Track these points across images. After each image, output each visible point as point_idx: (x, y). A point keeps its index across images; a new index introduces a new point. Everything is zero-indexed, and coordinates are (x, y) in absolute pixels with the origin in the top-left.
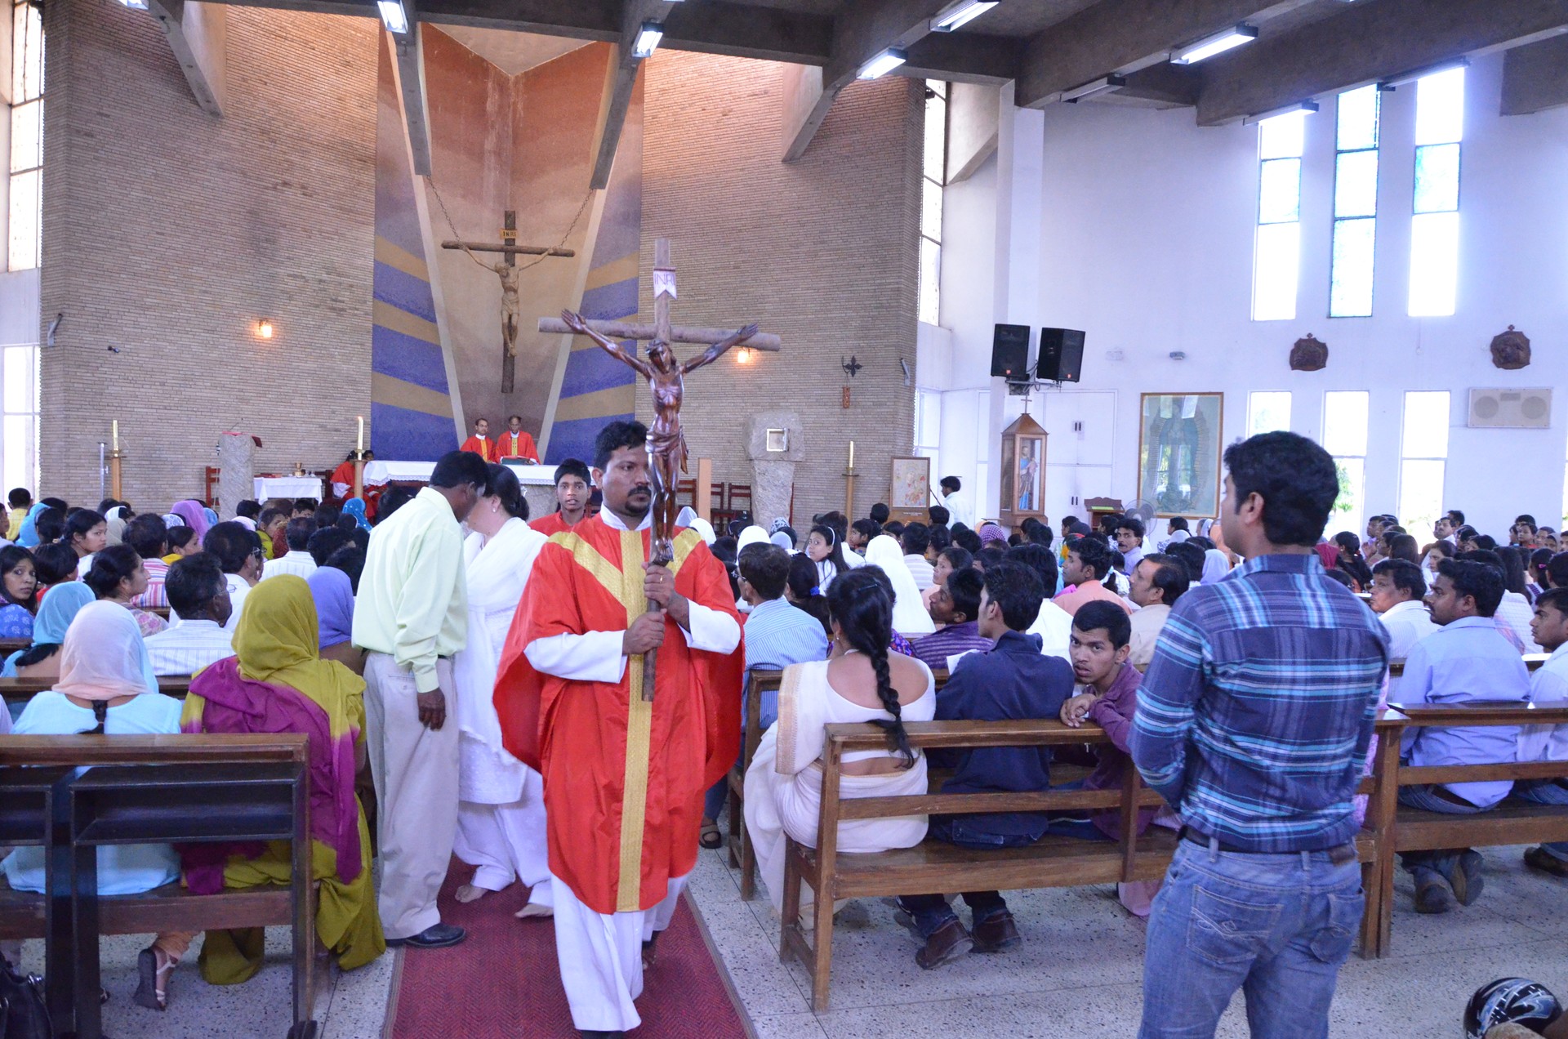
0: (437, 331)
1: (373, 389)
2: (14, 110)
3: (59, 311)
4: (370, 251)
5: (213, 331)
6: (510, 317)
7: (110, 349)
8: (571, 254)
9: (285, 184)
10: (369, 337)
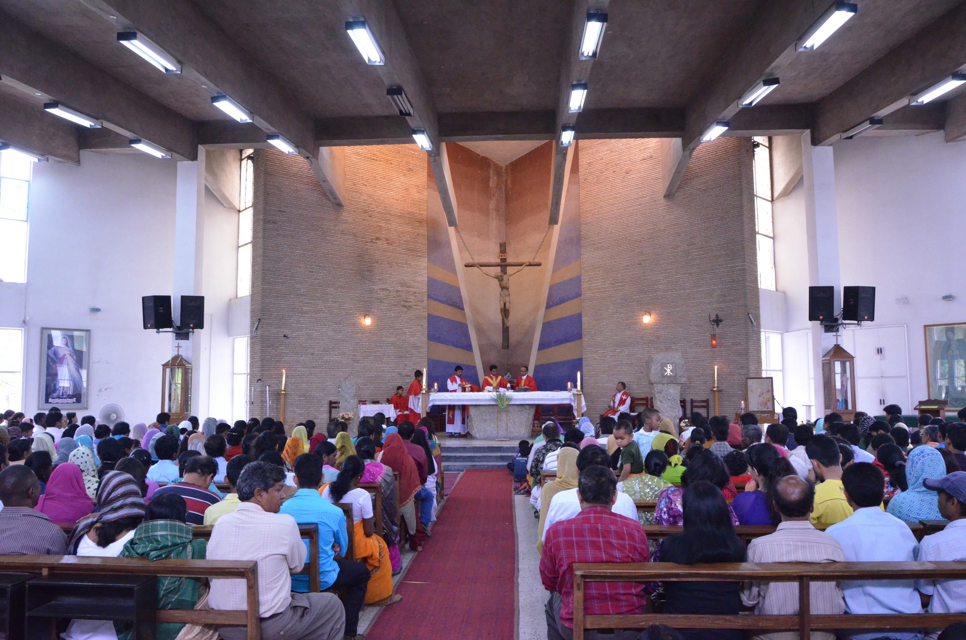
0: (464, 315)
1: (429, 351)
2: (241, 214)
3: (259, 317)
4: (425, 271)
5: (339, 323)
6: (505, 304)
7: (285, 336)
8: (539, 265)
9: (377, 239)
10: (426, 321)
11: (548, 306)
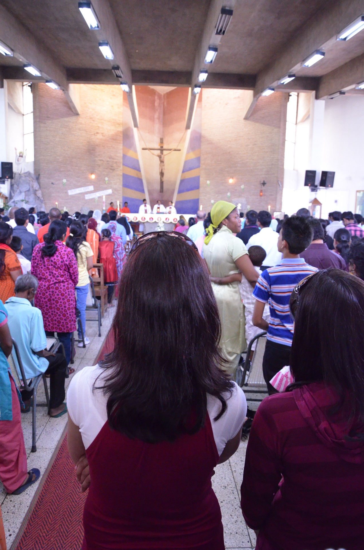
0: (141, 174)
1: (123, 192)
2: (24, 116)
3: (39, 173)
4: (121, 151)
5: (79, 177)
6: (162, 170)
7: (52, 183)
8: (180, 150)
9: (97, 133)
10: (122, 177)
11: (183, 172)
